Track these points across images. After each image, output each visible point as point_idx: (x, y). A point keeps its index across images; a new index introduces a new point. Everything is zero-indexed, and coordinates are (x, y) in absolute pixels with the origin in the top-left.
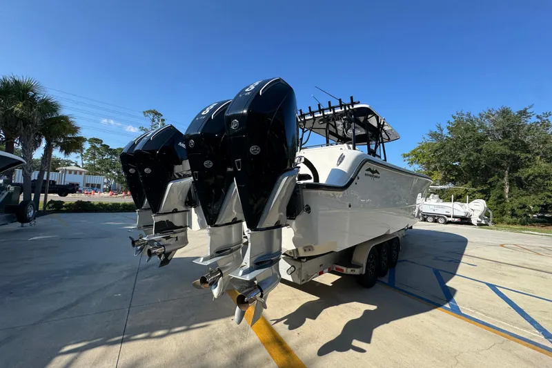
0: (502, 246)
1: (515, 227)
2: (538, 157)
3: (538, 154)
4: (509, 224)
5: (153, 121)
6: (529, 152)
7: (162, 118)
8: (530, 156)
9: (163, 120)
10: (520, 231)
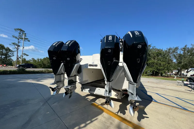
0: (148, 82)
1: (146, 76)
2: (152, 58)
3: (152, 57)
4: (145, 76)
5: (20, 33)
6: (150, 56)
7: (25, 33)
8: (150, 57)
9: (25, 34)
10: (147, 78)
